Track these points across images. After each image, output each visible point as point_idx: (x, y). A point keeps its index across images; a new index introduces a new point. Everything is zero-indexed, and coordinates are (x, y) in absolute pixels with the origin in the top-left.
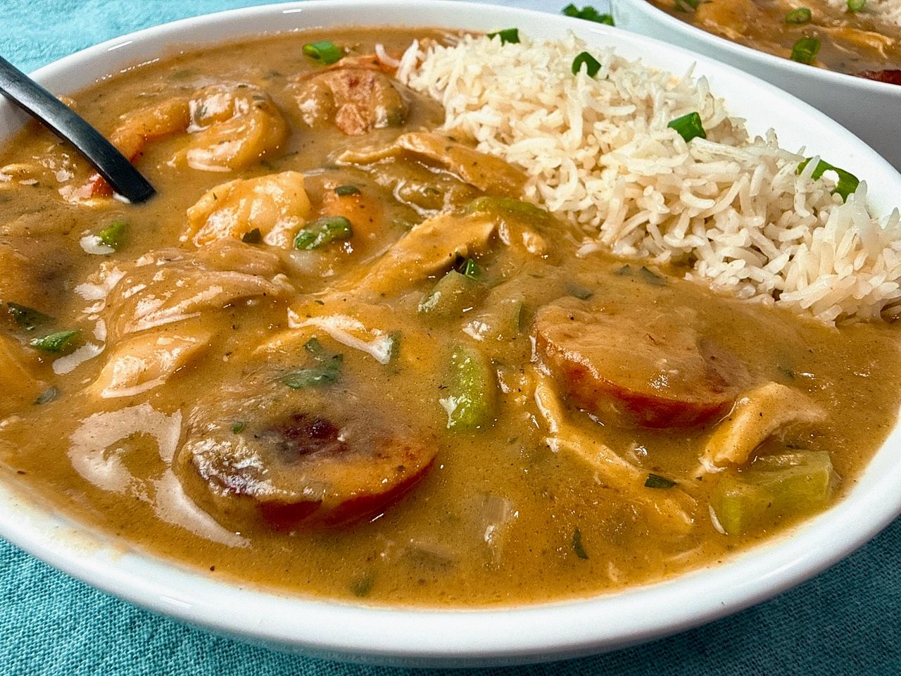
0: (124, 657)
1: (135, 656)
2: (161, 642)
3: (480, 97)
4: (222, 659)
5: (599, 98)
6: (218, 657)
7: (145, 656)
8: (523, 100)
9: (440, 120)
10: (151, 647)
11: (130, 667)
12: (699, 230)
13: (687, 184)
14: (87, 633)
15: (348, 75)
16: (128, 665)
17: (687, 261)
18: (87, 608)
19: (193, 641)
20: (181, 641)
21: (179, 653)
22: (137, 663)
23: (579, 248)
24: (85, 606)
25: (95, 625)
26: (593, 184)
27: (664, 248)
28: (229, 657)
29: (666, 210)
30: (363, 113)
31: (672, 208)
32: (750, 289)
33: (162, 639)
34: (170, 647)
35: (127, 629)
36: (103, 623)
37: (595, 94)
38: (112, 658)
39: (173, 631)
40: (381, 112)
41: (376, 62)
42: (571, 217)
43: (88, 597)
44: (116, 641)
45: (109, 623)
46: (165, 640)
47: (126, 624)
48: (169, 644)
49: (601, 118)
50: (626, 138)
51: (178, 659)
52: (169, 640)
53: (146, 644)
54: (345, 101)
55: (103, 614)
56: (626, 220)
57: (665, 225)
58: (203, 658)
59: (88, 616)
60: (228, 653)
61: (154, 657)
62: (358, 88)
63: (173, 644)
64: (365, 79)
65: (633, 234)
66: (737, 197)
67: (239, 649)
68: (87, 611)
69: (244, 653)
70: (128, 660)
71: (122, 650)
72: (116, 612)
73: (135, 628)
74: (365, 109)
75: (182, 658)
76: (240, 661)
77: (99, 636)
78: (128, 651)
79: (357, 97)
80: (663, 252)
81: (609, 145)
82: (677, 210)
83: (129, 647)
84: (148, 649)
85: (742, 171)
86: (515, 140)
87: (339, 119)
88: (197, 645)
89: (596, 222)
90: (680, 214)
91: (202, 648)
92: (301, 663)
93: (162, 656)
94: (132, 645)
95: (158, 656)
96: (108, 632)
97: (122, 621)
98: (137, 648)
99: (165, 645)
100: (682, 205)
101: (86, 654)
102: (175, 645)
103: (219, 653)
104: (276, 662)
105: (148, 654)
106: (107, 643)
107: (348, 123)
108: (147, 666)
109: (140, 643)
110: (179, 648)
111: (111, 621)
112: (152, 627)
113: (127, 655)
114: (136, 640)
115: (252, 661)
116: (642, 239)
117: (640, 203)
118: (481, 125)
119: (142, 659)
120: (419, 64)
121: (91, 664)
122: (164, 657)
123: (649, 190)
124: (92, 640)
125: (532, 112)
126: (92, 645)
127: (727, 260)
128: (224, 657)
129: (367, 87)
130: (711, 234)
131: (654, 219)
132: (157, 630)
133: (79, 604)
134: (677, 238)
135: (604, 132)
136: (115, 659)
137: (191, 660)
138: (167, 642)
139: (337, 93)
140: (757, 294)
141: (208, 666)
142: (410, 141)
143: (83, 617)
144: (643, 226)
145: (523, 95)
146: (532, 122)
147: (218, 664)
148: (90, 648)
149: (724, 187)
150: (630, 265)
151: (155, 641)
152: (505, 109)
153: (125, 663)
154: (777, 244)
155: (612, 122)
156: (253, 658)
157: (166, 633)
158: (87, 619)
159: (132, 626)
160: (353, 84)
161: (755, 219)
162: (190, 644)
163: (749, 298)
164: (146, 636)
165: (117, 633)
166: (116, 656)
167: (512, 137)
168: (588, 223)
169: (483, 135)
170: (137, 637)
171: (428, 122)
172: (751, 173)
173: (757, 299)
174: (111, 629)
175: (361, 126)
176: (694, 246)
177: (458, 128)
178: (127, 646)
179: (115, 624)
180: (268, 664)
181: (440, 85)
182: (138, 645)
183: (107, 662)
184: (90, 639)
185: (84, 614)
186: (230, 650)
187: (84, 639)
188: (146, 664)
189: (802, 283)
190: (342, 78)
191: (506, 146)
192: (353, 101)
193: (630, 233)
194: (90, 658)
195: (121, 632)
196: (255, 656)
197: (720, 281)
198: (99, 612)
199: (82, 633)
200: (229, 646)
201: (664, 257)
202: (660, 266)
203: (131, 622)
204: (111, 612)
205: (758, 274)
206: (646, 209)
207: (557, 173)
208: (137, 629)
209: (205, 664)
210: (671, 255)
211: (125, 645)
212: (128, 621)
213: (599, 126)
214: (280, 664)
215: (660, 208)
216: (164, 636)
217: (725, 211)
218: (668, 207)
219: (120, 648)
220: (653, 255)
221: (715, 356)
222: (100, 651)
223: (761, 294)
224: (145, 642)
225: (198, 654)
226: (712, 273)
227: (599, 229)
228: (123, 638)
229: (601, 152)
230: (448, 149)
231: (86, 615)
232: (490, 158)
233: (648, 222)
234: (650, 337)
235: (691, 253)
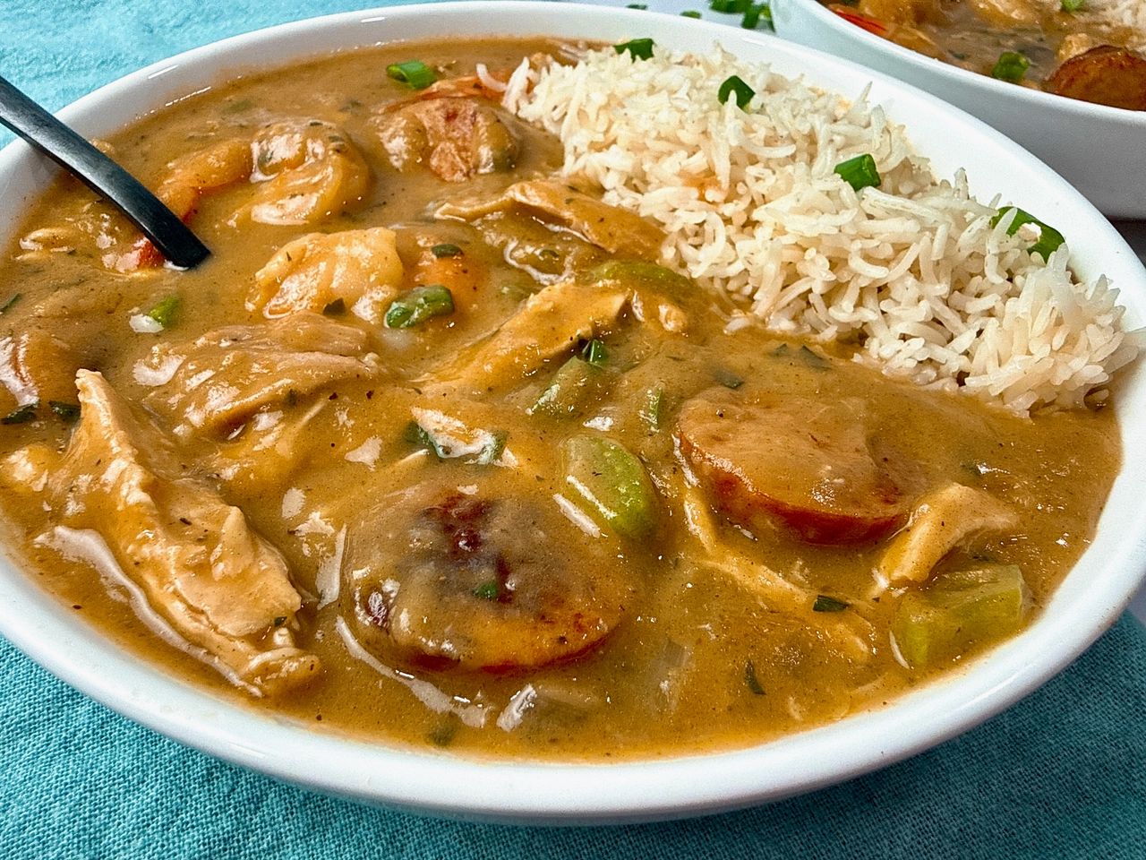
0: (201, 813)
1: (214, 812)
2: (243, 796)
3: (607, 132)
4: (314, 815)
5: (752, 135)
6: (310, 813)
7: (226, 812)
8: (659, 138)
9: (558, 162)
10: (232, 801)
11: (209, 825)
12: (870, 301)
13: (857, 245)
14: (158, 786)
15: (443, 106)
16: (207, 823)
17: (857, 338)
18: (157, 757)
19: (280, 795)
20: (267, 795)
21: (265, 808)
22: (218, 820)
23: (728, 323)
24: (154, 756)
25: (166, 778)
26: (744, 245)
27: (828, 324)
28: (322, 813)
29: (831, 277)
30: (464, 154)
31: (839, 274)
32: (930, 372)
33: (244, 793)
34: (253, 802)
35: (203, 782)
36: (175, 775)
37: (748, 130)
38: (188, 814)
39: (257, 784)
40: (485, 153)
41: (478, 86)
42: (718, 284)
43: (156, 745)
44: (191, 796)
45: (182, 775)
46: (248, 794)
47: (203, 776)
48: (253, 798)
49: (754, 161)
50: (783, 187)
51: (264, 816)
52: (253, 793)
53: (226, 798)
54: (440, 140)
55: (175, 765)
56: (784, 287)
57: (831, 296)
58: (292, 813)
59: (158, 767)
60: (322, 808)
61: (236, 814)
62: (457, 122)
63: (258, 799)
64: (465, 112)
65: (792, 306)
66: (916, 262)
67: (334, 804)
68: (156, 761)
69: (340, 808)
70: (206, 817)
71: (199, 806)
72: (190, 763)
73: (213, 780)
74: (466, 149)
75: (268, 814)
76: (335, 817)
77: (171, 790)
78: (205, 806)
79: (455, 134)
80: (827, 327)
81: (763, 196)
82: (845, 277)
83: (207, 803)
84: (230, 805)
85: (923, 230)
86: (649, 188)
87: (434, 162)
88: (285, 799)
89: (748, 290)
90: (848, 282)
91: (291, 803)
92: (406, 819)
93: (245, 812)
94: (210, 799)
95: (240, 812)
96: (182, 785)
97: (198, 772)
98: (215, 803)
99: (248, 799)
100: (851, 271)
101: (158, 811)
102: (260, 800)
103: (310, 808)
104: (376, 818)
105: (230, 809)
106: (181, 797)
107: (445, 166)
108: (229, 823)
109: (219, 797)
110: (265, 803)
111: (185, 773)
112: (232, 779)
113: (205, 812)
114: (214, 794)
115: (349, 817)
116: (803, 311)
117: (800, 268)
118: (608, 169)
119: (224, 814)
120: (530, 87)
121: (165, 821)
122: (248, 813)
123: (811, 253)
124: (164, 795)
125: (670, 153)
126: (164, 800)
127: (904, 338)
128: (316, 813)
129: (468, 122)
130: (884, 305)
131: (818, 288)
132: (238, 782)
133: (146, 753)
134: (844, 312)
135: (758, 179)
136: (191, 816)
137: (278, 817)
138: (250, 796)
139: (430, 128)
140: (939, 377)
141: (298, 823)
142: (523, 191)
143: (152, 769)
144: (805, 296)
145: (659, 133)
146: (669, 167)
147: (310, 821)
148: (162, 804)
149: (900, 248)
150: (788, 344)
151: (236, 796)
152: (636, 148)
153: (204, 820)
154: (964, 316)
155: (767, 167)
156: (350, 813)
157: (249, 786)
158: (157, 771)
159: (208, 778)
160: (451, 117)
161: (938, 287)
162: (278, 799)
163: (930, 383)
164: (226, 790)
165: (193, 786)
166: (193, 812)
167: (646, 183)
168: (738, 291)
169: (609, 181)
170: (216, 791)
171: (544, 164)
172: (933, 230)
173: (938, 385)
174: (185, 782)
175: (461, 170)
176: (865, 321)
177: (581, 174)
178: (205, 801)
179: (189, 776)
180: (368, 821)
181: (557, 115)
182: (217, 800)
183: (182, 819)
184: (162, 793)
185: (153, 765)
186: (324, 805)
187: (154, 793)
188: (227, 822)
189: (992, 365)
190: (437, 109)
191: (638, 196)
192: (450, 139)
193: (788, 305)
194: (162, 815)
195: (197, 785)
196: (352, 811)
197: (895, 364)
198: (171, 762)
199: (152, 787)
200: (322, 800)
201: (829, 334)
202: (824, 345)
203: (208, 774)
204: (184, 762)
205: (940, 353)
206: (807, 276)
207: (700, 231)
208: (215, 781)
209: (295, 821)
210: (837, 332)
211: (202, 799)
212: (205, 772)
213: (752, 171)
214: (381, 820)
215: (824, 274)
216: (247, 789)
217: (902, 278)
218: (834, 274)
219: (197, 804)
220: (816, 331)
221: (888, 457)
222: (174, 808)
223: (942, 378)
224: (224, 797)
225: (287, 809)
226: (886, 353)
227: (751, 298)
228: (200, 793)
229: (753, 205)
230: (569, 201)
231: (156, 766)
232: (620, 212)
233: (810, 291)
234: (812, 437)
235: (861, 328)
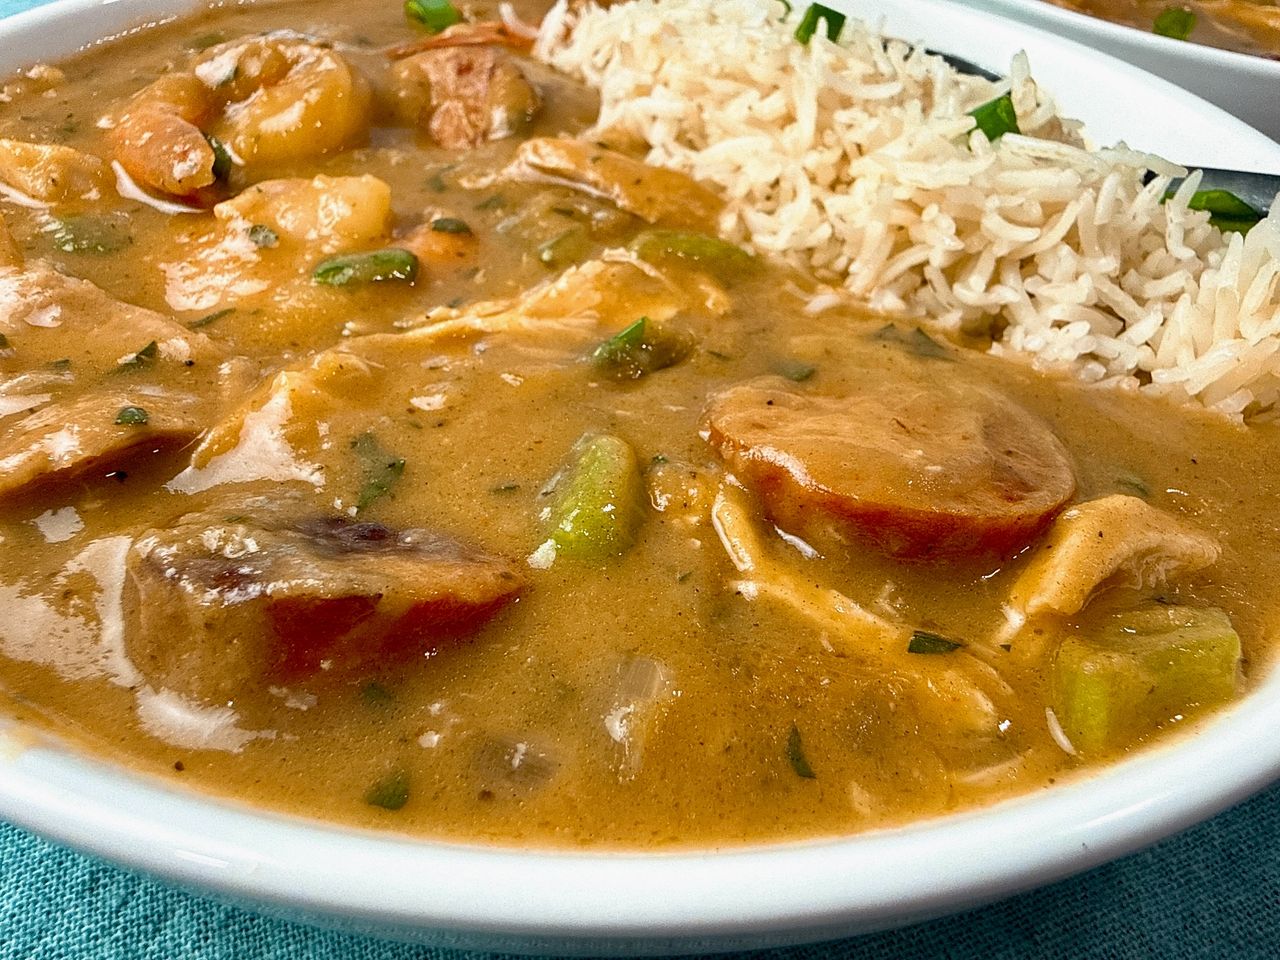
0: (75, 936)
1: (93, 934)
2: (138, 912)
3: (656, 72)
4: (238, 942)
5: (844, 73)
6: (232, 939)
7: (110, 934)
8: (723, 75)
9: (592, 118)
10: (121, 920)
11: (84, 953)
12: (1011, 277)
13: (993, 203)
14: (17, 896)
15: (457, 56)
16: (81, 951)
17: (992, 327)
18: (22, 855)
19: (193, 912)
20: (173, 911)
21: (168, 931)
22: (96, 947)
23: (810, 302)
24: (19, 854)
25: (31, 884)
26: (835, 203)
27: (952, 306)
28: (251, 939)
29: (957, 245)
30: (473, 116)
31: (968, 241)
32: (1098, 369)
33: (141, 908)
34: (152, 921)
35: (84, 891)
36: (46, 881)
37: (838, 67)
38: (55, 938)
39: (160, 895)
40: (499, 114)
41: (502, 31)
43: (25, 837)
44: (63, 911)
45: (55, 881)
46: (145, 910)
47: (84, 882)
48: (152, 915)
49: (846, 103)
50: (887, 133)
51: (165, 941)
52: (153, 909)
53: (114, 915)
54: (446, 96)
55: (47, 867)
56: (891, 256)
57: (954, 271)
58: (206, 939)
59: (22, 869)
60: (250, 932)
61: (125, 938)
62: (471, 77)
63: (159, 916)
64: (482, 64)
65: (901, 280)
66: (1075, 227)
67: (268, 926)
68: (22, 861)
69: (276, 932)
70: (81, 942)
71: (72, 925)
72: (69, 863)
73: (98, 888)
74: (476, 111)
75: (173, 939)
76: (268, 945)
77: (36, 902)
78: (82, 926)
79: (468, 92)
80: (948, 311)
81: (859, 146)
82: (975, 244)
83: (85, 921)
84: (117, 924)
85: (1083, 186)
86: (710, 141)
87: (435, 124)
88: (199, 918)
89: (840, 264)
90: (979, 253)
91: (206, 923)
92: (369, 950)
93: (139, 935)
94: (90, 916)
95: (132, 935)
96: (53, 895)
97: (77, 878)
98: (97, 922)
99: (146, 917)
100: (983, 238)
101: (12, 932)
102: (163, 917)
103: (234, 931)
104: (327, 947)
105: (116, 932)
106: (49, 913)
107: (448, 130)
108: (112, 952)
109: (103, 914)
110: (168, 923)
111: (59, 878)
112: (126, 887)
113: (81, 934)
114: (98, 909)
115: (288, 945)
116: (916, 290)
117: (914, 233)
118: (654, 118)
119: (106, 939)
120: (567, 36)
121: (20, 947)
122: (142, 937)
123: (931, 211)
124: (24, 909)
125: (736, 95)
126: (23, 916)
127: (1059, 325)
128: (242, 938)
129: (484, 77)
130: (1031, 284)
131: (938, 259)
132: (134, 892)
133: (9, 849)
134: (973, 290)
135: (850, 126)
136: (60, 940)
137: (186, 943)
138: (149, 912)
139: (437, 83)
140: (1107, 376)
141: (214, 952)
142: (536, 151)
143: (14, 870)
144: (919, 268)
145: (722, 69)
146: (736, 111)
147: (231, 950)
148: (19, 922)
149: (1052, 210)
150: (895, 323)
151: (129, 911)
152: (694, 90)
153: (77, 947)
154: (1141, 301)
155: (865, 110)
156: (291, 940)
157: (148, 898)
158: (20, 874)
159: (92, 884)
160: (464, 70)
161: (1103, 261)
162: (188, 917)
163: (1096, 381)
164: (114, 903)
165: (68, 896)
166: (63, 935)
167: (704, 136)
168: (827, 266)
169: (658, 134)
170: (99, 904)
171: (574, 121)
172: (1097, 187)
173: (1111, 383)
174: (57, 890)
175: (467, 136)
176: (1003, 302)
177: (619, 127)
178: (82, 919)
179: (65, 883)
180: (314, 951)
181: (600, 60)
182: (100, 917)
183: (46, 944)
184: (21, 906)
185: (16, 866)
186: (254, 927)
187: (10, 906)
188: (111, 949)
189: (1185, 356)
190: (448, 60)
191: (692, 154)
192: (459, 97)
193: (896, 279)
194: (18, 937)
195: (74, 896)
196: (294, 936)
197: (1050, 355)
198: (41, 862)
199: (10, 897)
200: (252, 920)
201: (951, 320)
202: (946, 333)
203: (92, 880)
204: (61, 863)
205: (1110, 346)
206: (924, 243)
207: (773, 193)
208: (101, 890)
209: (210, 949)
210: (962, 319)
211: (78, 916)
212: (87, 877)
213: (841, 116)
214: (334, 950)
215: (948, 241)
216: (145, 903)
217: (1055, 247)
218: (963, 241)
219: (70, 922)
220: (931, 315)
222: (36, 927)
223: (1114, 375)
224: (111, 913)
225: (199, 932)
226: (1034, 344)
227: (845, 274)
228: (77, 906)
229: (845, 158)
230: (596, 160)
231: (20, 867)
232: (663, 173)
233: (927, 263)
235: (1000, 313)
